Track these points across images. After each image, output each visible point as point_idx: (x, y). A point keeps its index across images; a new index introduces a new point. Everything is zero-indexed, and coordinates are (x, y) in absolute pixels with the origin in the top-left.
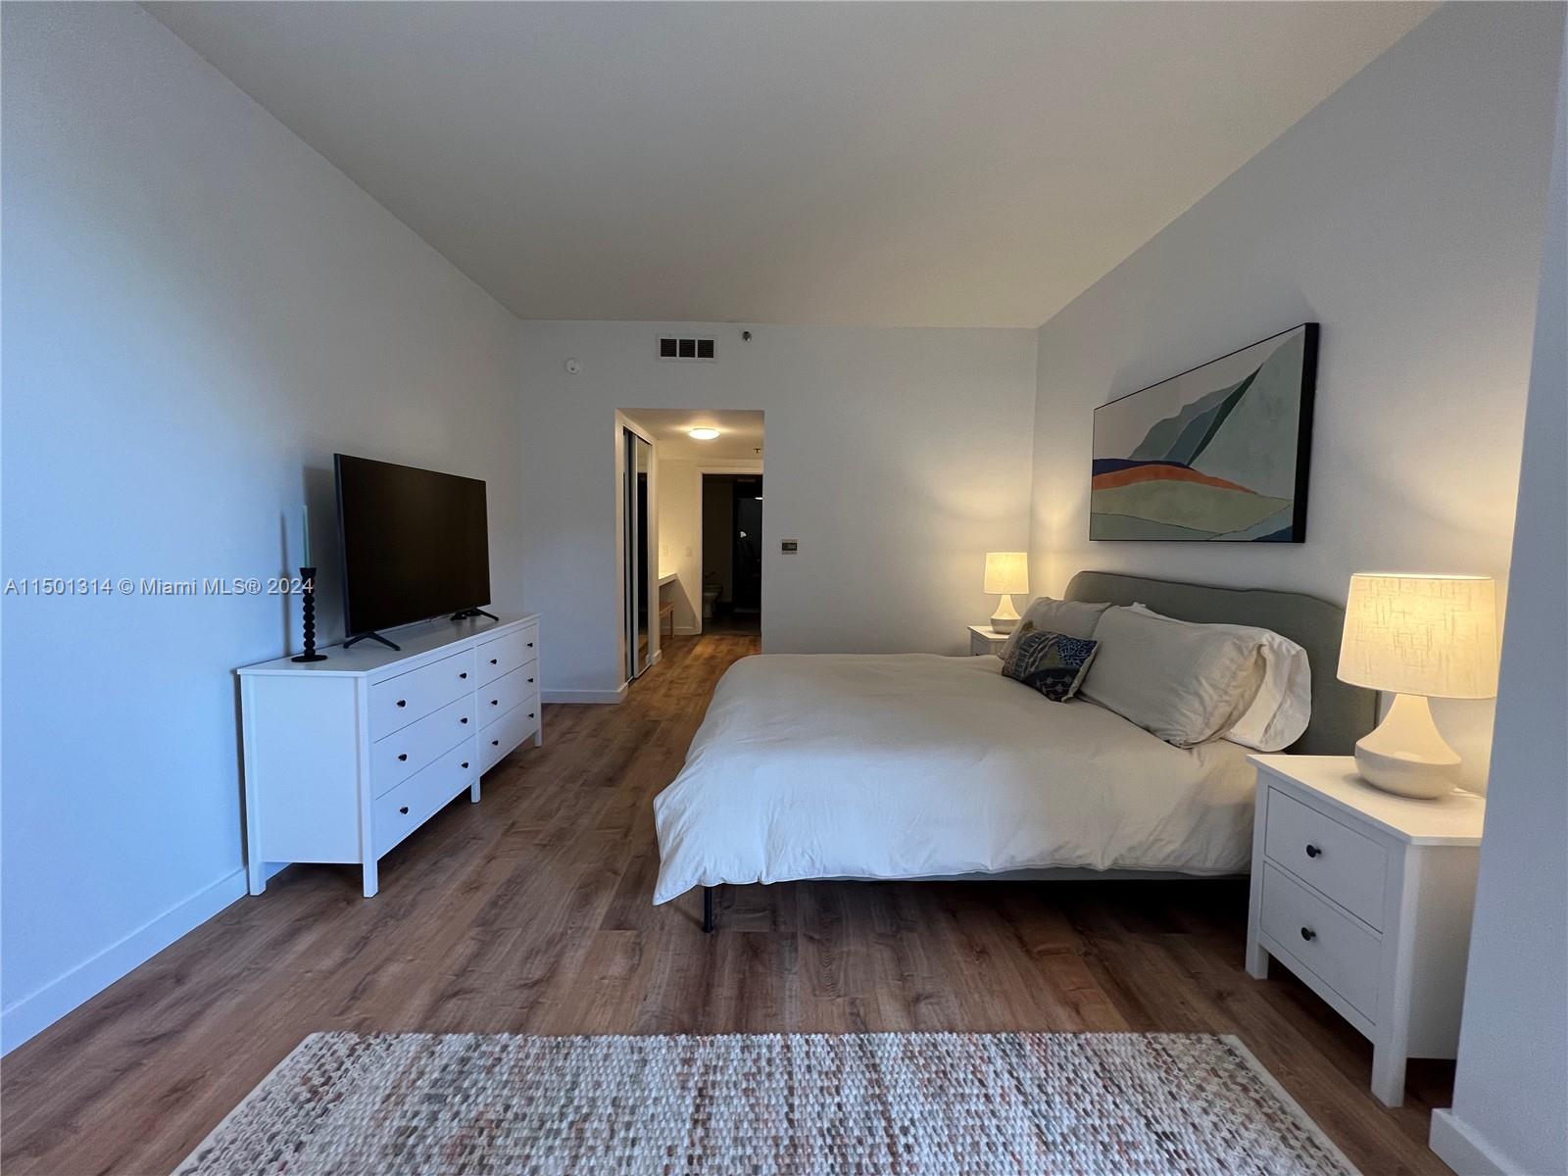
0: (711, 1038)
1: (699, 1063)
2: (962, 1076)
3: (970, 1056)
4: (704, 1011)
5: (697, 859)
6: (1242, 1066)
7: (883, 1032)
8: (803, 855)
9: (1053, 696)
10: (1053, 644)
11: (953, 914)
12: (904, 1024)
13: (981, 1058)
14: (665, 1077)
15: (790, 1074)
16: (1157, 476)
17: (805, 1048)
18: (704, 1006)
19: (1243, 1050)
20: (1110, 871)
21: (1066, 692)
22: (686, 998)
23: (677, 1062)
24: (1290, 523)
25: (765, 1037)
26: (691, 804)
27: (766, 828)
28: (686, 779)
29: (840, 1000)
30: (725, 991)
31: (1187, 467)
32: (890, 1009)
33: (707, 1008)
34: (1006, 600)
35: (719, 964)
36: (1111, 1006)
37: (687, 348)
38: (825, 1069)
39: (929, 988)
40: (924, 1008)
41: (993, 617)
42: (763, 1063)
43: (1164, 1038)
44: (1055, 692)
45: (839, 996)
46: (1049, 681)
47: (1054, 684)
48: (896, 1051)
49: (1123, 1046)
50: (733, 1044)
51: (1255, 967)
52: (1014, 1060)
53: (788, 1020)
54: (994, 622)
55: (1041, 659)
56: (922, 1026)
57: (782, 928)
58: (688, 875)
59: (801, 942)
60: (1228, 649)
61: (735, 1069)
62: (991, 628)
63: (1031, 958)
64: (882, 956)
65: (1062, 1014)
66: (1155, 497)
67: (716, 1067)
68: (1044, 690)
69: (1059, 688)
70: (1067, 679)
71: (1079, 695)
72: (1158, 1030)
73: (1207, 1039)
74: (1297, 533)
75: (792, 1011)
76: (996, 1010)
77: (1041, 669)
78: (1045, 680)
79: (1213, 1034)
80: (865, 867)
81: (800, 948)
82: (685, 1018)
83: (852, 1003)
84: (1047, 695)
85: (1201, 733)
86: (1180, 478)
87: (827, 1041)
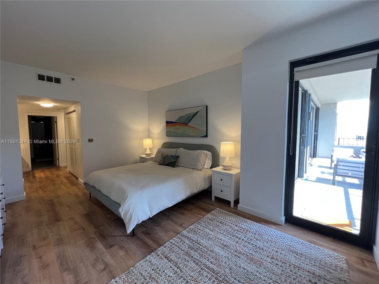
0: (158, 250)
1: (160, 254)
2: (197, 230)
3: (195, 227)
4: (151, 248)
5: (137, 218)
6: (220, 211)
7: (182, 231)
8: (157, 208)
9: (173, 167)
10: (171, 157)
11: (174, 210)
12: (183, 229)
13: (197, 226)
14: (157, 260)
15: (176, 245)
16: (181, 125)
17: (174, 241)
18: (149, 247)
19: (219, 209)
20: (198, 192)
21: (175, 166)
22: (144, 248)
23: (156, 257)
24: (206, 135)
25: (166, 243)
26: (131, 207)
27: (148, 205)
28: (127, 202)
29: (171, 232)
30: (150, 242)
31: (187, 124)
32: (180, 229)
33: (150, 247)
34: (148, 149)
35: (143, 239)
36: (204, 212)
37: (50, 79)
38: (180, 241)
39: (181, 222)
40: (183, 225)
41: (146, 153)
42: (170, 247)
43: (212, 212)
44: (174, 166)
45: (170, 231)
46: (172, 164)
47: (173, 164)
48: (186, 233)
49: (209, 215)
50: (162, 248)
51: (213, 199)
52: (201, 224)
53: (166, 239)
54: (146, 154)
55: (169, 160)
56: (186, 228)
57: (148, 227)
58: (136, 222)
59: (154, 227)
60: (203, 154)
61: (167, 251)
62: (145, 155)
63: (190, 211)
64: (170, 222)
65: (200, 216)
66: (181, 129)
67: (164, 253)
68: (171, 166)
69: (174, 165)
70: (175, 163)
71: (178, 166)
72: (211, 212)
73: (216, 210)
74: (206, 136)
75: (165, 238)
76: (192, 220)
77: (170, 162)
78: (171, 164)
79: (216, 209)
80: (168, 206)
81: (155, 228)
82: (148, 251)
83: (173, 231)
84: (172, 167)
85: (201, 168)
86: (186, 126)
87: (176, 238)
